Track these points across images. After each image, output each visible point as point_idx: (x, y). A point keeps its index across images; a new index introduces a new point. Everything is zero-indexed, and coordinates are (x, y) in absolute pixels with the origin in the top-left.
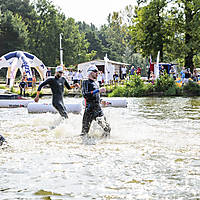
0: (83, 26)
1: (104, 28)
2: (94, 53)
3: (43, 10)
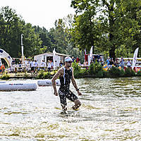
0: (37, 29)
1: (52, 30)
2: (45, 48)
3: (9, 18)
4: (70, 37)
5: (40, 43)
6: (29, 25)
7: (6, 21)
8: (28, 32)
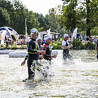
0: (37, 15)
1: (47, 16)
2: (42, 28)
3: (17, 7)
4: (59, 21)
5: (39, 24)
6: (31, 12)
7: (15, 9)
8: (30, 17)
